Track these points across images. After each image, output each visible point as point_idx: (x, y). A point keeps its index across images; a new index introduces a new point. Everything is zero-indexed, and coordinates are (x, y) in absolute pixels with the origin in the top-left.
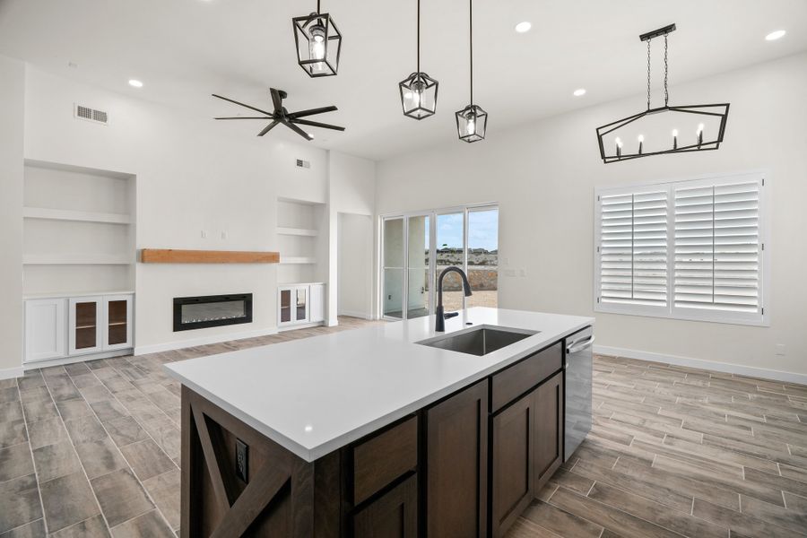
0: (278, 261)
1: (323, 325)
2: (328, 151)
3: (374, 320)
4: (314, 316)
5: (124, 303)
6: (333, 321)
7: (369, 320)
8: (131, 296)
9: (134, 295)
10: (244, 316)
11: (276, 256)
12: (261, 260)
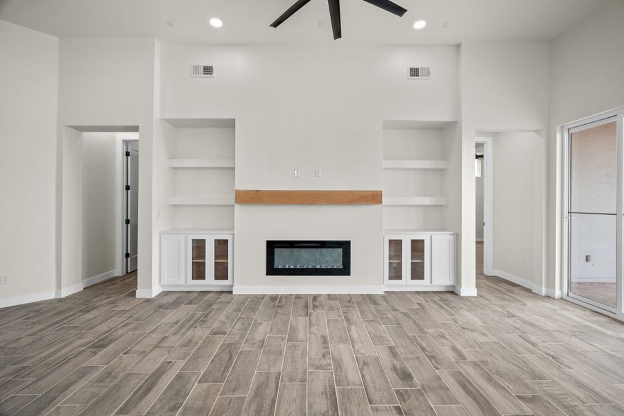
0: (380, 202)
1: (453, 292)
2: (458, 46)
3: (548, 297)
4: (437, 276)
5: (226, 241)
6: (469, 289)
7: (536, 296)
8: (231, 236)
9: (233, 234)
10: (341, 267)
11: (377, 195)
12: (357, 200)
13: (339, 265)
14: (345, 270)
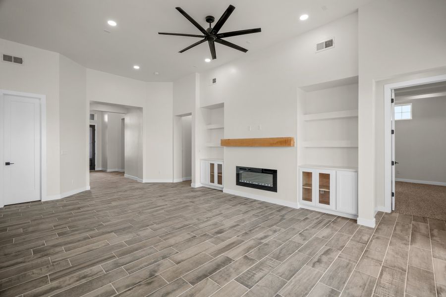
0: (289, 145)
1: (355, 220)
5: (221, 165)
9: (223, 162)
10: (272, 186)
11: (288, 140)
12: (276, 144)
13: (271, 185)
14: (274, 189)
